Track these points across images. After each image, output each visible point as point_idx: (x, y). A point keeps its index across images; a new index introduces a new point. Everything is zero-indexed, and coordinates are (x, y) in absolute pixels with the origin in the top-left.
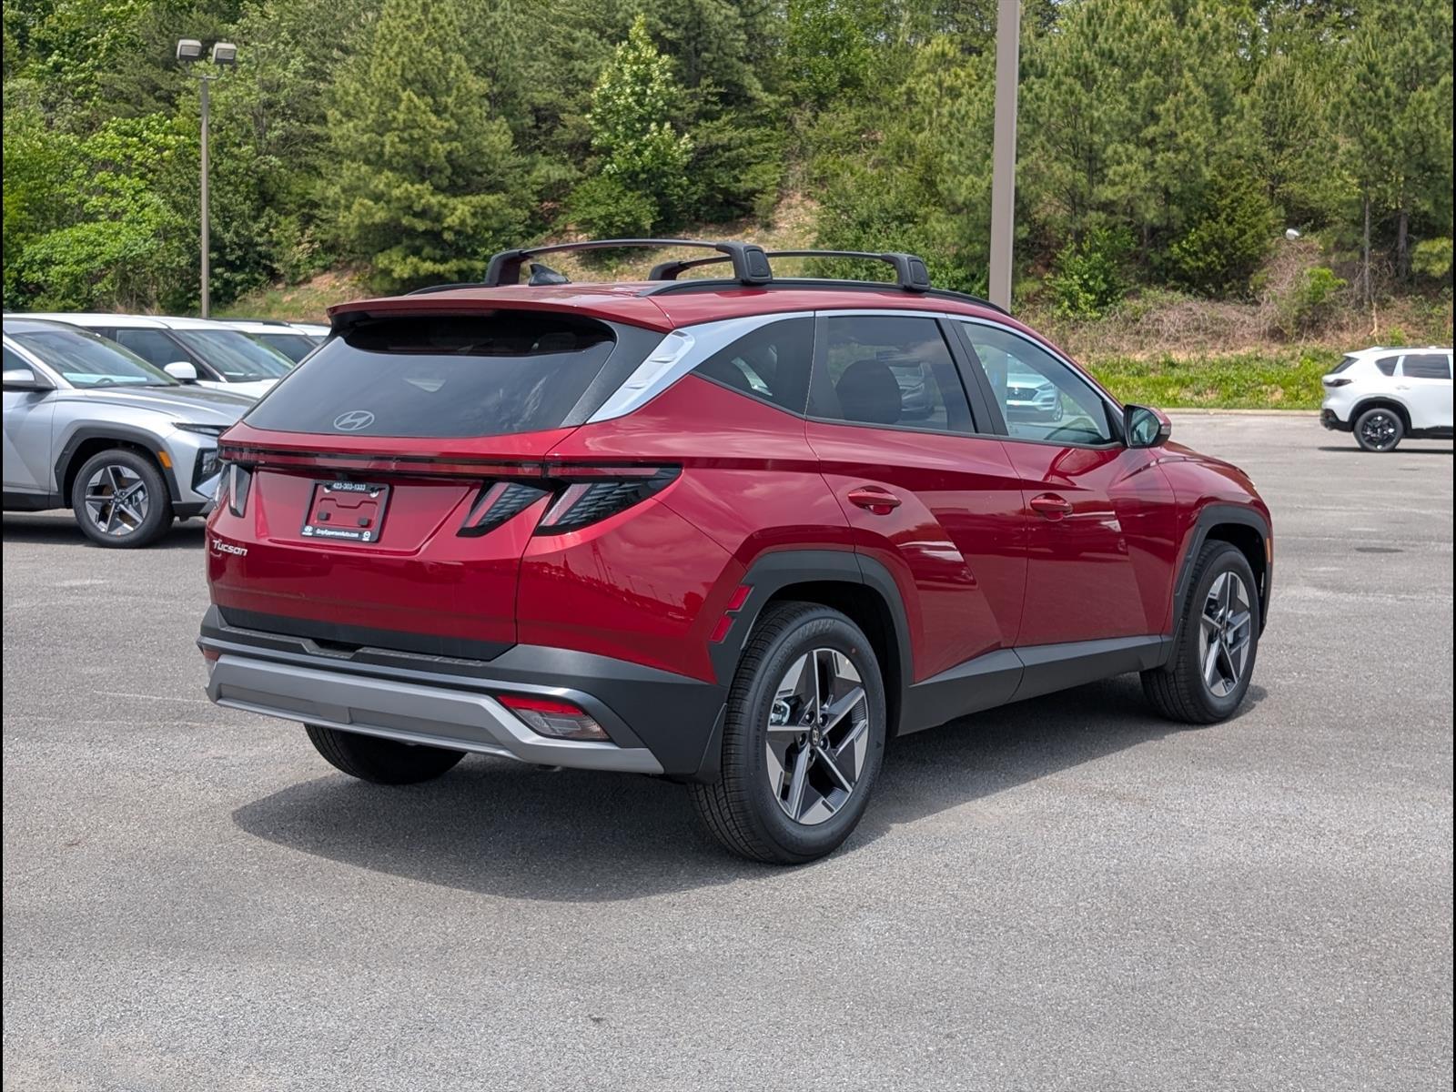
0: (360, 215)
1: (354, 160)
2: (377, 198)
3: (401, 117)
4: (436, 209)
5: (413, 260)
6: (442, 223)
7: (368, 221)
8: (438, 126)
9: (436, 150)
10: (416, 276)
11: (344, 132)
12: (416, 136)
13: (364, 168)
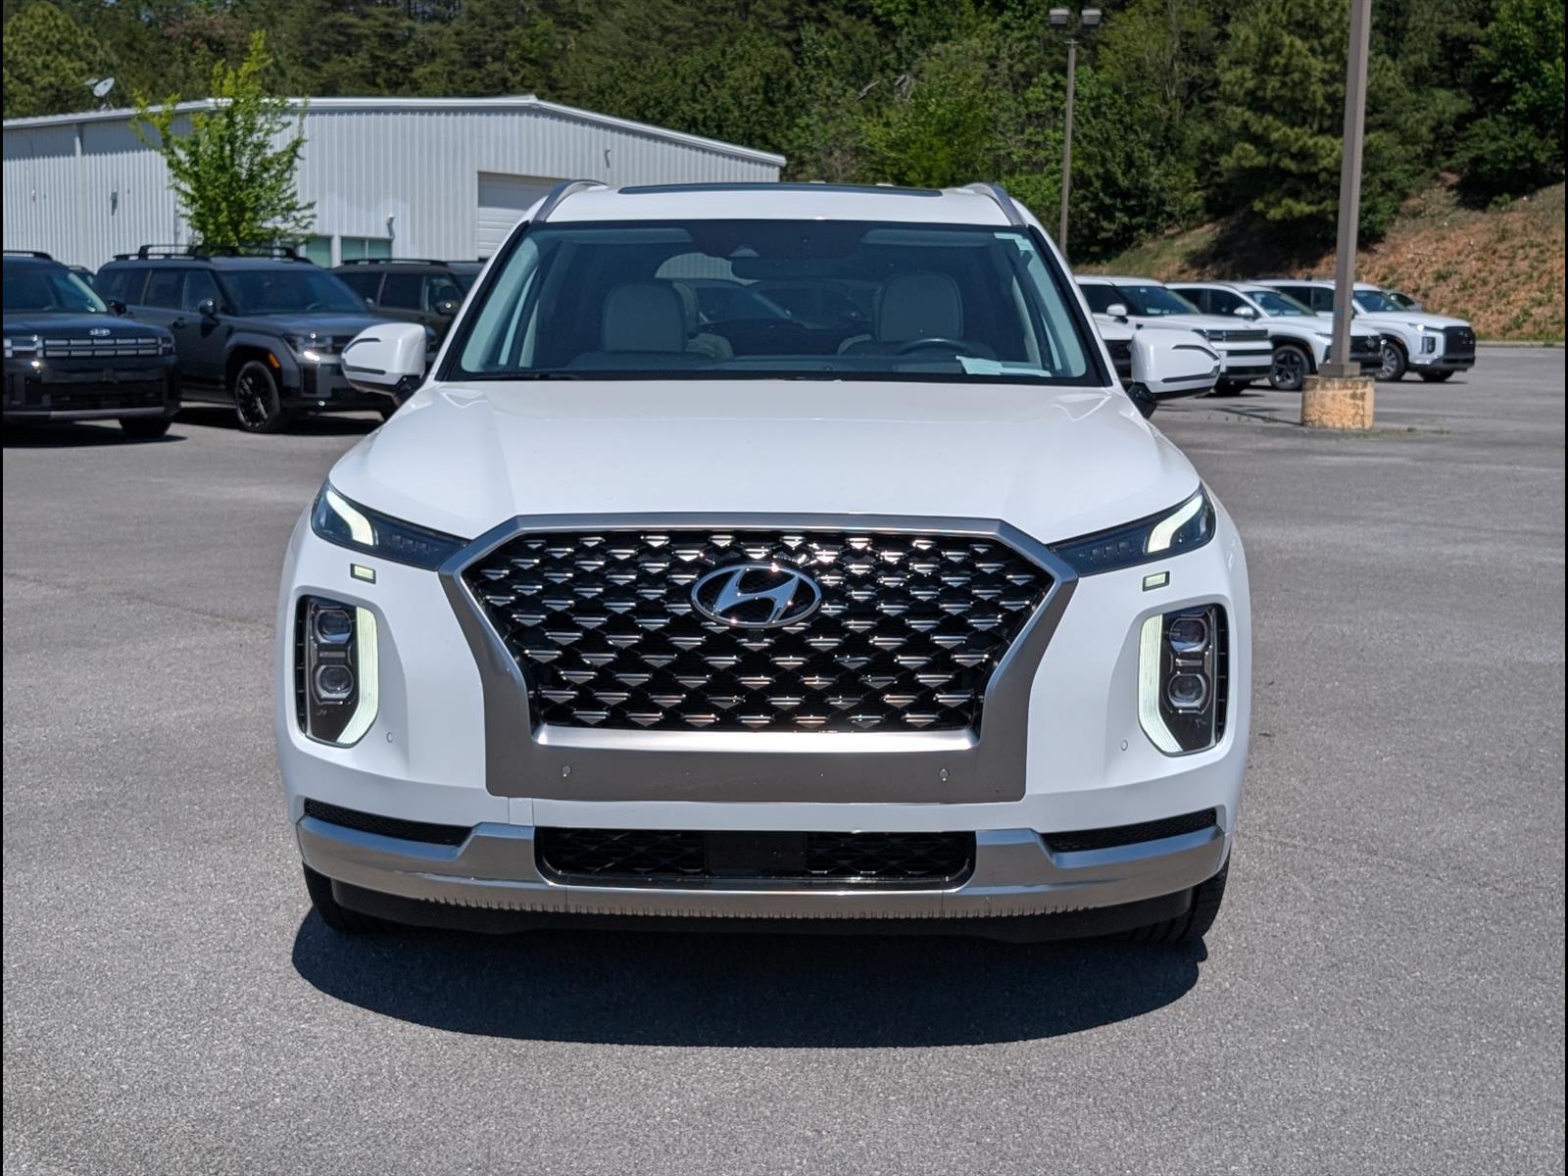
0: (1239, 159)
1: (1238, 105)
2: (1260, 141)
3: (1282, 61)
4: (1312, 151)
5: (1288, 202)
6: (1316, 163)
7: (1246, 164)
8: (1320, 69)
9: (1314, 92)
10: (1289, 218)
11: (1233, 77)
12: (1297, 79)
13: (1248, 114)
